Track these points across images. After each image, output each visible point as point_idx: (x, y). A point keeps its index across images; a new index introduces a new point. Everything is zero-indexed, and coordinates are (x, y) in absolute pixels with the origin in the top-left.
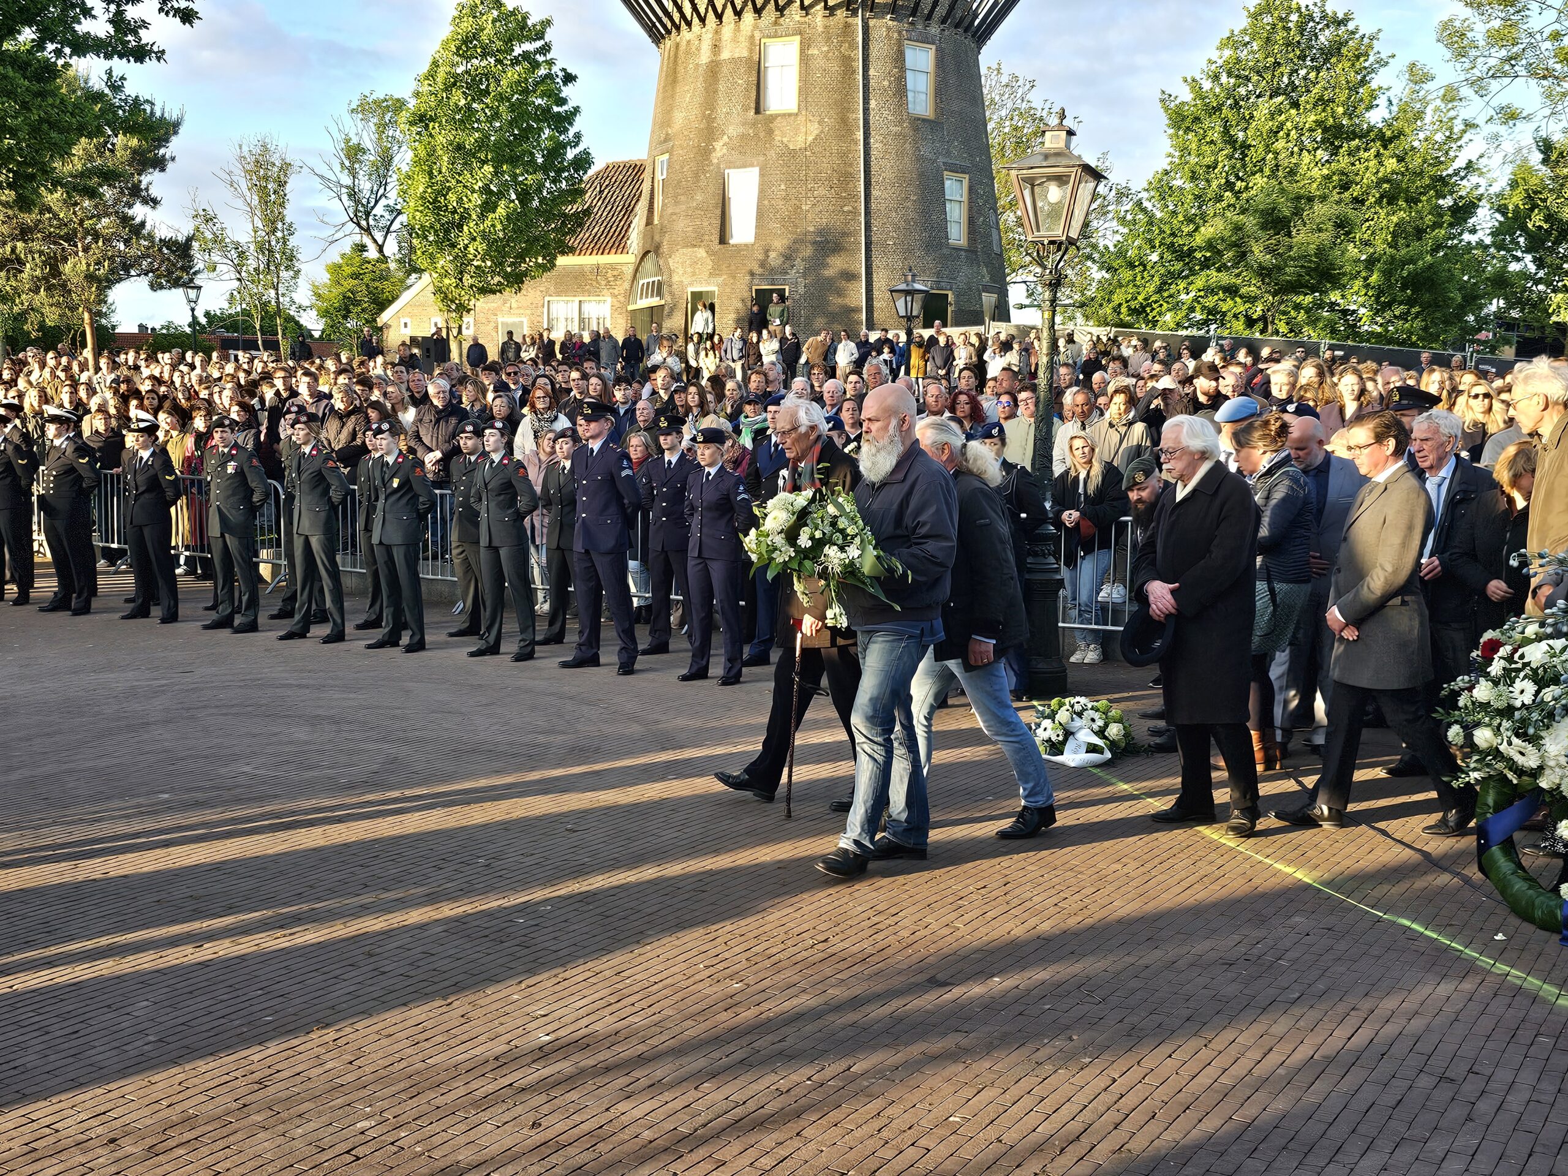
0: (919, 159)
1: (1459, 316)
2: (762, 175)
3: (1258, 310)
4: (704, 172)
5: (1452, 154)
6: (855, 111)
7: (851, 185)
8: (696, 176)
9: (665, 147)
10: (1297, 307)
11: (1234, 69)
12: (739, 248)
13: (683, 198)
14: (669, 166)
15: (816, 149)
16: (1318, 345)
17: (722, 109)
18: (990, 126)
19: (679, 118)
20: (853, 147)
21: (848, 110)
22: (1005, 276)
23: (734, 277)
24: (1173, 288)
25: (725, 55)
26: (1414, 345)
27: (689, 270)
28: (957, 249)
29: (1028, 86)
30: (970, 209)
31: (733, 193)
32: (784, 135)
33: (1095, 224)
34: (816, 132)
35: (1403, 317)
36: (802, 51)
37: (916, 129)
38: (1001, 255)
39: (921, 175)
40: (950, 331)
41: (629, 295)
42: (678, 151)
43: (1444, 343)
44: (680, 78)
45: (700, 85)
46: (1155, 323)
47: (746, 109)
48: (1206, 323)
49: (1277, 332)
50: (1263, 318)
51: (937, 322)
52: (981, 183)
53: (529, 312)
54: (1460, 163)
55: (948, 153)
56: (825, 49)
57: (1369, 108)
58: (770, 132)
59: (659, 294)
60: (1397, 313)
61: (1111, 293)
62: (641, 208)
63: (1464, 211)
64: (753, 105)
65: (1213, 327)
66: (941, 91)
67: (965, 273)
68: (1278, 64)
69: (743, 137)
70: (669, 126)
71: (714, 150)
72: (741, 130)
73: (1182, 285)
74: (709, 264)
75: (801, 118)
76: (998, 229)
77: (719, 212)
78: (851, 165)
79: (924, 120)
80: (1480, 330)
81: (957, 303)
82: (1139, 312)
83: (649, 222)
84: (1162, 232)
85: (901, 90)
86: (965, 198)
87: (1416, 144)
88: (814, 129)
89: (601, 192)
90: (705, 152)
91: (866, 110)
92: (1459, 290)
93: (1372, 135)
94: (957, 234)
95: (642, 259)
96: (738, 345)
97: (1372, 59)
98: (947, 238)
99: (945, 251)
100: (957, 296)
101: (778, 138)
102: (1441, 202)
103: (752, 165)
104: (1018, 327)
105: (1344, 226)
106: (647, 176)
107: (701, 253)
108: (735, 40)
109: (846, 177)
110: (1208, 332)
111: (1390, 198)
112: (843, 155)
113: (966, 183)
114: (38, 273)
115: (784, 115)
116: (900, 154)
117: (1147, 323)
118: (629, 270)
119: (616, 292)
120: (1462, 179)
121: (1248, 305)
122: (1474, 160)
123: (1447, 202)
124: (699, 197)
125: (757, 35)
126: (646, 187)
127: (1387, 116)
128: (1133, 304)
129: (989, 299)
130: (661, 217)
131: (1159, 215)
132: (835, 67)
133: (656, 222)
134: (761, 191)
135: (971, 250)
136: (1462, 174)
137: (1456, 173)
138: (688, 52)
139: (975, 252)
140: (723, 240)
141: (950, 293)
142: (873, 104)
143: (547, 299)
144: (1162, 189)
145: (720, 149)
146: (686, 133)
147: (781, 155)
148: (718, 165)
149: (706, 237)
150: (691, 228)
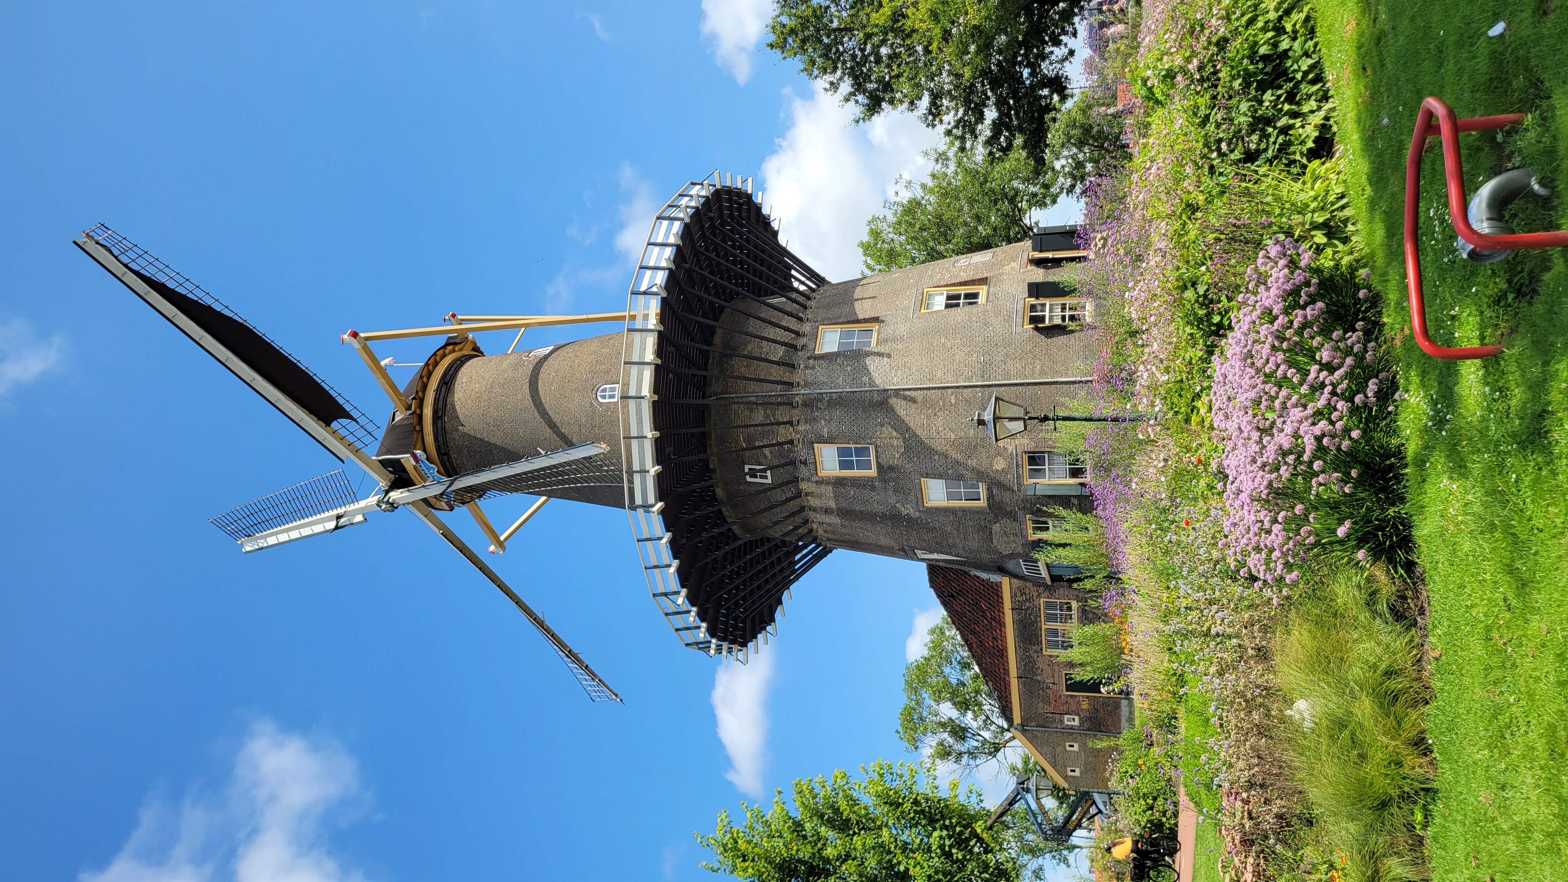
0: (910, 336)
2: (927, 476)
4: (928, 522)
6: (872, 395)
7: (933, 399)
8: (932, 530)
9: (910, 552)
12: (991, 496)
13: (951, 541)
14: (925, 549)
15: (904, 428)
17: (878, 508)
19: (883, 541)
21: (870, 401)
25: (832, 504)
27: (1012, 538)
28: (988, 296)
32: (893, 455)
34: (890, 428)
36: (825, 442)
37: (886, 340)
39: (923, 334)
41: (1037, 583)
42: (912, 542)
44: (854, 539)
45: (857, 524)
47: (874, 488)
52: (931, 277)
53: (1056, 669)
55: (906, 309)
56: (823, 422)
58: (891, 468)
59: (1034, 560)
64: (870, 482)
67: (1009, 287)
69: (897, 489)
70: (892, 548)
71: (908, 514)
72: (891, 491)
74: (1006, 521)
75: (879, 441)
85: (854, 356)
88: (887, 430)
90: (911, 522)
95: (1005, 572)
99: (989, 307)
101: (896, 461)
103: (920, 484)
106: (937, 564)
107: (996, 527)
108: (820, 496)
109: (927, 402)
113: (931, 291)
116: (906, 354)
118: (1016, 582)
119: (1035, 594)
124: (949, 528)
125: (814, 479)
132: (837, 413)
134: (941, 475)
138: (833, 533)
139: (990, 279)
143: (1044, 653)
145: (908, 510)
146: (896, 536)
147: (910, 460)
148: (919, 511)
149: (982, 523)
150: (976, 536)
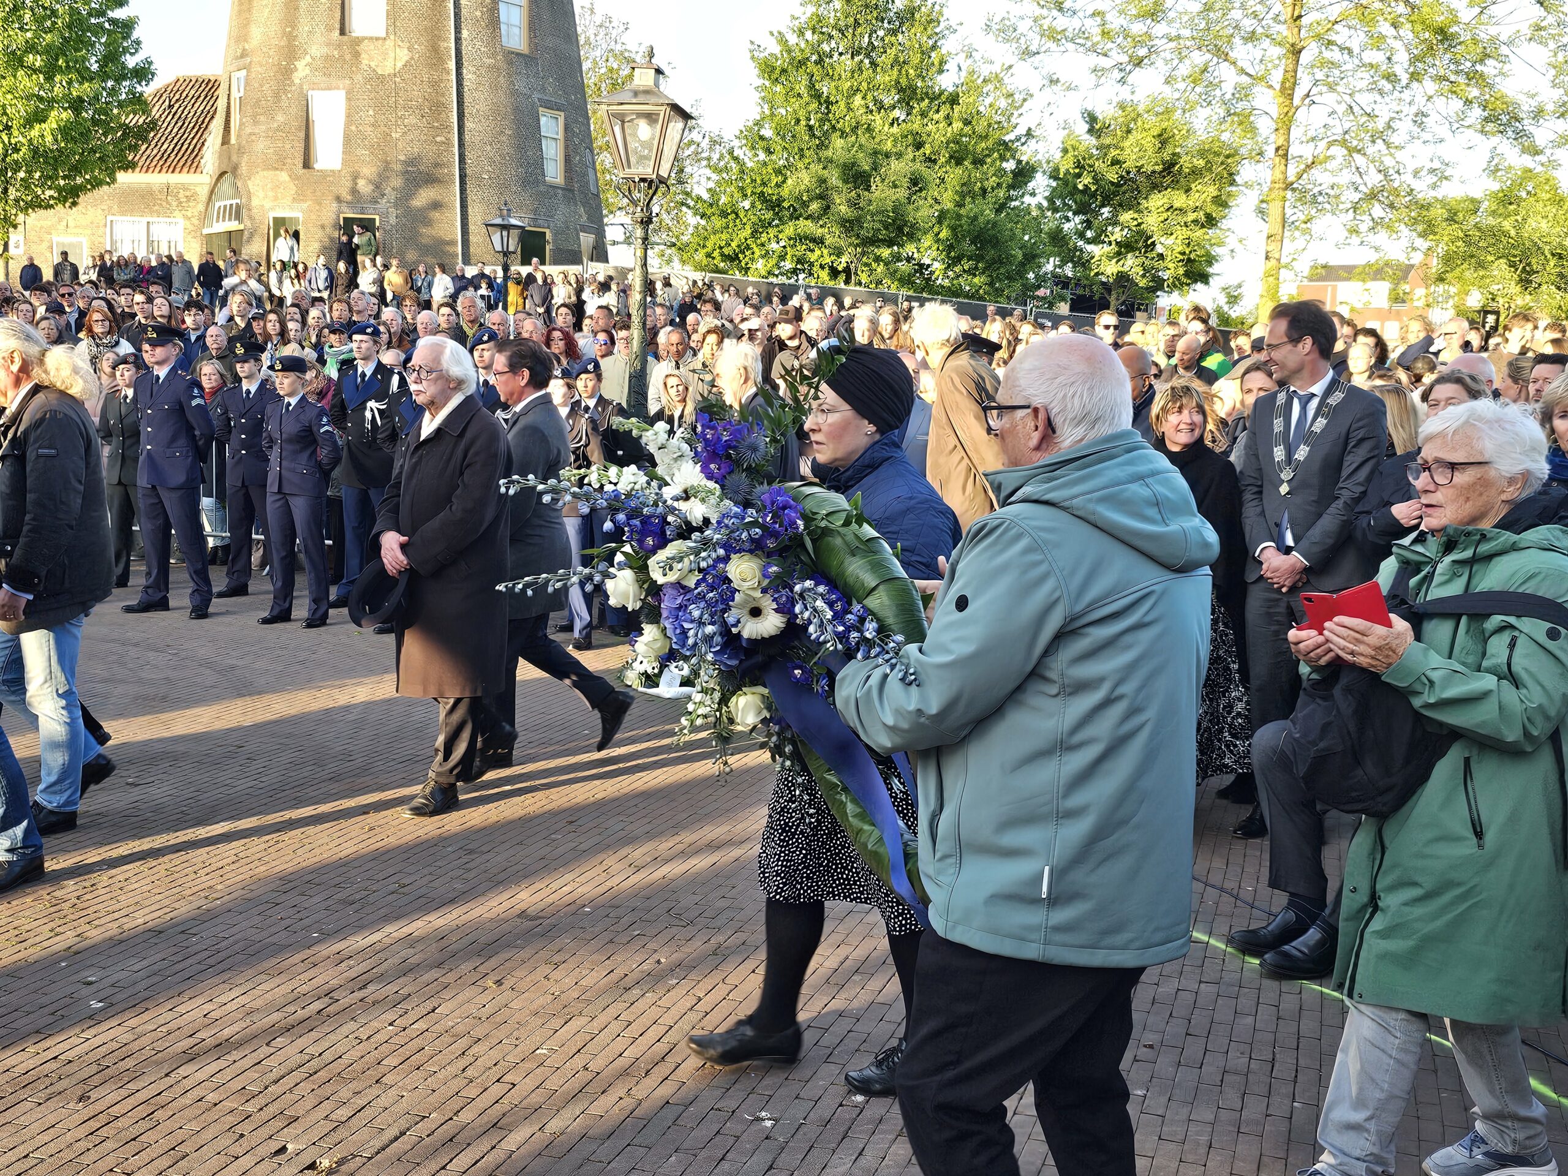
0: (514, 93)
1: (1021, 274)
2: (349, 99)
3: (842, 263)
4: (285, 92)
5: (1014, 120)
6: (446, 40)
7: (443, 115)
8: (277, 96)
9: (242, 62)
10: (878, 259)
11: (817, 25)
12: (324, 174)
13: (262, 118)
14: (247, 84)
15: (406, 76)
16: (897, 296)
17: (302, 29)
18: (586, 66)
19: (257, 33)
20: (445, 77)
21: (439, 38)
22: (602, 217)
23: (320, 204)
24: (764, 238)
26: (981, 298)
27: (271, 194)
28: (554, 187)
29: (622, 28)
30: (566, 147)
31: (315, 115)
32: (371, 59)
33: (688, 170)
34: (406, 58)
35: (972, 272)
37: (510, 63)
38: (598, 196)
39: (516, 110)
40: (549, 269)
41: (205, 217)
42: (256, 69)
43: (1008, 298)
46: (747, 269)
47: (330, 30)
48: (795, 271)
49: (860, 284)
50: (847, 271)
51: (535, 260)
52: (576, 121)
53: (89, 232)
54: (1021, 130)
55: (543, 89)
57: (941, 71)
58: (357, 55)
59: (238, 217)
60: (966, 268)
61: (706, 239)
62: (217, 125)
63: (1023, 174)
64: (337, 26)
65: (802, 276)
66: (534, 25)
67: (562, 212)
68: (857, 23)
69: (327, 58)
70: (246, 40)
71: (296, 69)
72: (325, 50)
73: (772, 232)
74: (292, 189)
75: (389, 43)
76: (595, 169)
77: (302, 135)
78: (443, 95)
79: (518, 54)
80: (1039, 287)
81: (554, 241)
82: (733, 258)
83: (225, 141)
84: (754, 181)
85: (494, 22)
86: (561, 136)
87: (982, 109)
88: (403, 55)
89: (171, 106)
90: (287, 72)
91: (458, 40)
92: (1020, 248)
93: (943, 98)
94: (554, 172)
95: (218, 180)
96: (324, 274)
97: (942, 25)
98: (544, 175)
99: (542, 188)
100: (555, 235)
101: (365, 62)
102: (1004, 165)
103: (338, 88)
104: (616, 268)
105: (916, 183)
106: (222, 92)
107: (284, 176)
109: (437, 107)
110: (797, 281)
111: (957, 159)
112: (435, 84)
113: (561, 120)
115: (371, 38)
116: (494, 87)
117: (740, 269)
118: (203, 192)
119: (189, 214)
120: (1023, 144)
121: (833, 258)
122: (1033, 128)
123: (1010, 165)
124: (280, 118)
126: (221, 104)
127: (958, 82)
128: (726, 251)
129: (587, 240)
130: (239, 136)
131: (750, 164)
133: (233, 141)
134: (348, 116)
135: (568, 189)
136: (1023, 140)
137: (1018, 139)
139: (572, 191)
140: (307, 164)
141: (547, 231)
142: (465, 34)
143: (110, 218)
144: (754, 139)
145: (302, 69)
146: (264, 50)
147: (368, 80)
148: (301, 85)
149: (289, 161)
150: (272, 151)
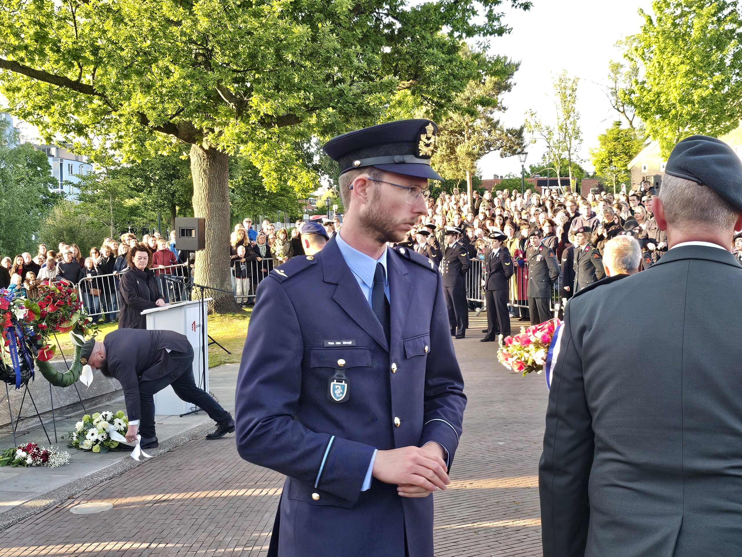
114: (444, 153)
